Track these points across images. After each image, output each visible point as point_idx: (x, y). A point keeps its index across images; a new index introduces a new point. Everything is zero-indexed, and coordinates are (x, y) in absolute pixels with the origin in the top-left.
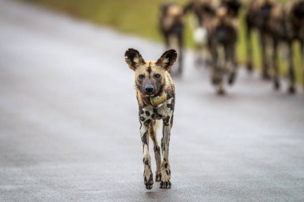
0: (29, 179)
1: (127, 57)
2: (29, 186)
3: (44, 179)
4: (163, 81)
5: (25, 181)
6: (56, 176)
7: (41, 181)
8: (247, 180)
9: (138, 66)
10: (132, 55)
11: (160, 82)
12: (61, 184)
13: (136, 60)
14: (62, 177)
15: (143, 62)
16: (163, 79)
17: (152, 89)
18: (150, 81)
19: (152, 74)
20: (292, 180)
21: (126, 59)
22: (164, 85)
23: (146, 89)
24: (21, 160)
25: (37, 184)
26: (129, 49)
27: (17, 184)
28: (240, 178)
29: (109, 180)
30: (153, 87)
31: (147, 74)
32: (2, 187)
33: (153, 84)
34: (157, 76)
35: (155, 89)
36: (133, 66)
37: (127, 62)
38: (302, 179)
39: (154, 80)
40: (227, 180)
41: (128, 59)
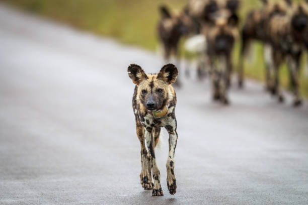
0: (30, 192)
1: (130, 72)
2: (29, 199)
3: (45, 193)
4: (165, 96)
5: (25, 194)
6: (58, 189)
7: (43, 194)
8: (251, 194)
9: (141, 81)
10: (134, 71)
11: (162, 96)
12: (62, 198)
13: (139, 75)
14: (63, 191)
15: (146, 77)
16: (166, 94)
17: (153, 105)
18: (151, 97)
19: (154, 89)
20: (296, 194)
21: (129, 74)
22: (167, 99)
23: (148, 105)
24: (23, 173)
25: (38, 197)
26: (131, 65)
27: (18, 198)
28: (244, 192)
29: (110, 194)
30: (154, 102)
31: (149, 89)
32: (2, 201)
33: (154, 99)
34: (159, 91)
35: (156, 104)
36: (137, 81)
37: (131, 77)
38: (307, 193)
39: (156, 95)
40: (230, 194)
41: (131, 74)
